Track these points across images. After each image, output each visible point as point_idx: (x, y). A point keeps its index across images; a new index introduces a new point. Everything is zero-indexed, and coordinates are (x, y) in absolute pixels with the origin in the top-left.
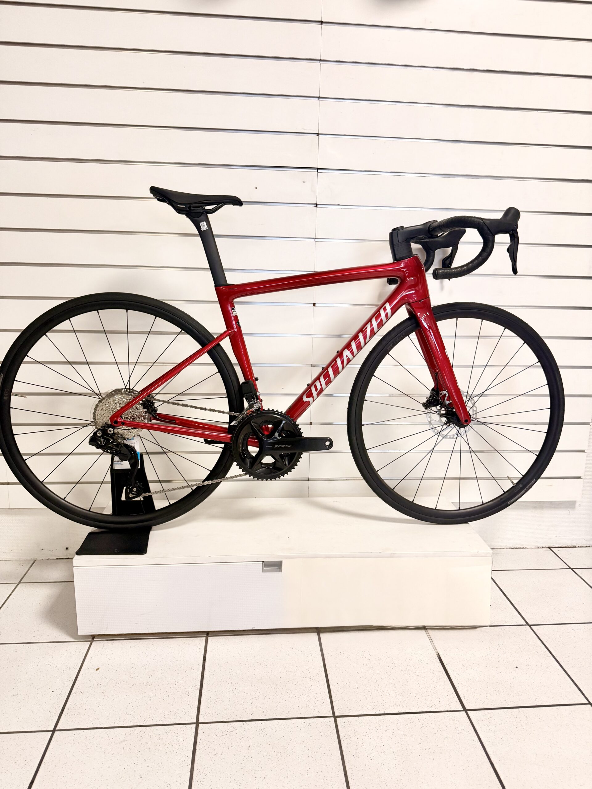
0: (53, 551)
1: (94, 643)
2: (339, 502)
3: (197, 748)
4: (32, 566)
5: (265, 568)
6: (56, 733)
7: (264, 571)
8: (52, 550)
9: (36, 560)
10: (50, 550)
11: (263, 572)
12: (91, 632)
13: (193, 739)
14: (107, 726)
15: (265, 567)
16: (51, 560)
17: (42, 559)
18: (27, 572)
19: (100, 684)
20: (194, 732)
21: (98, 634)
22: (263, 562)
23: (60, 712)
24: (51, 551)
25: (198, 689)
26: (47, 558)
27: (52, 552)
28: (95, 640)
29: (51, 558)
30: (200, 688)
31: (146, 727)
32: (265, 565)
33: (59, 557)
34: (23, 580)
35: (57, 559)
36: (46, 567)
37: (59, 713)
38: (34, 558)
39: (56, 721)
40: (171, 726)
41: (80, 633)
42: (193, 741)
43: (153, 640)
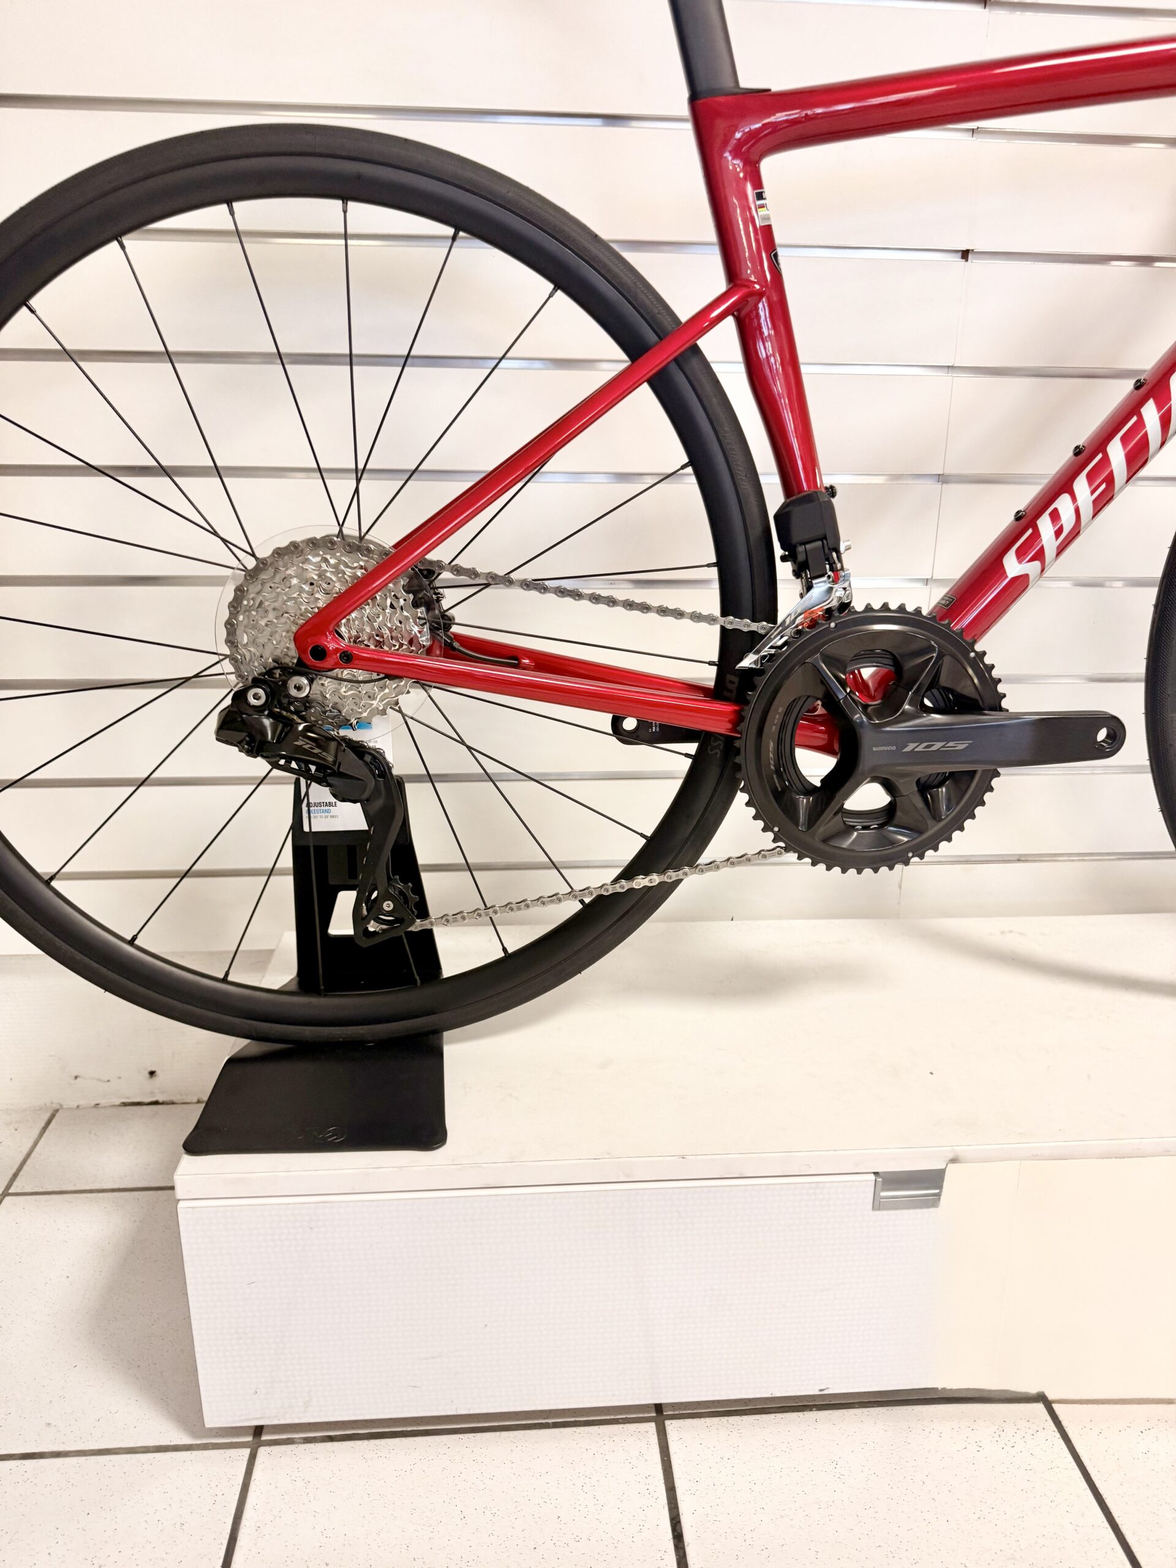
0: (109, 1081)
1: (262, 1451)
2: (1021, 934)
4: (47, 1132)
5: (883, 1194)
7: (878, 1205)
8: (106, 1079)
9: (57, 1111)
10: (99, 1080)
11: (874, 1209)
12: (254, 1419)
15: (883, 1190)
16: (105, 1107)
17: (78, 1107)
18: (28, 1155)
21: (276, 1422)
22: (876, 1173)
24: (105, 1082)
26: (94, 1103)
27: (108, 1083)
28: (264, 1438)
29: (103, 1102)
32: (884, 1182)
33: (128, 1098)
34: (15, 1184)
35: (125, 1104)
36: (90, 1132)
38: (52, 1103)
41: (210, 1422)
43: (471, 1435)
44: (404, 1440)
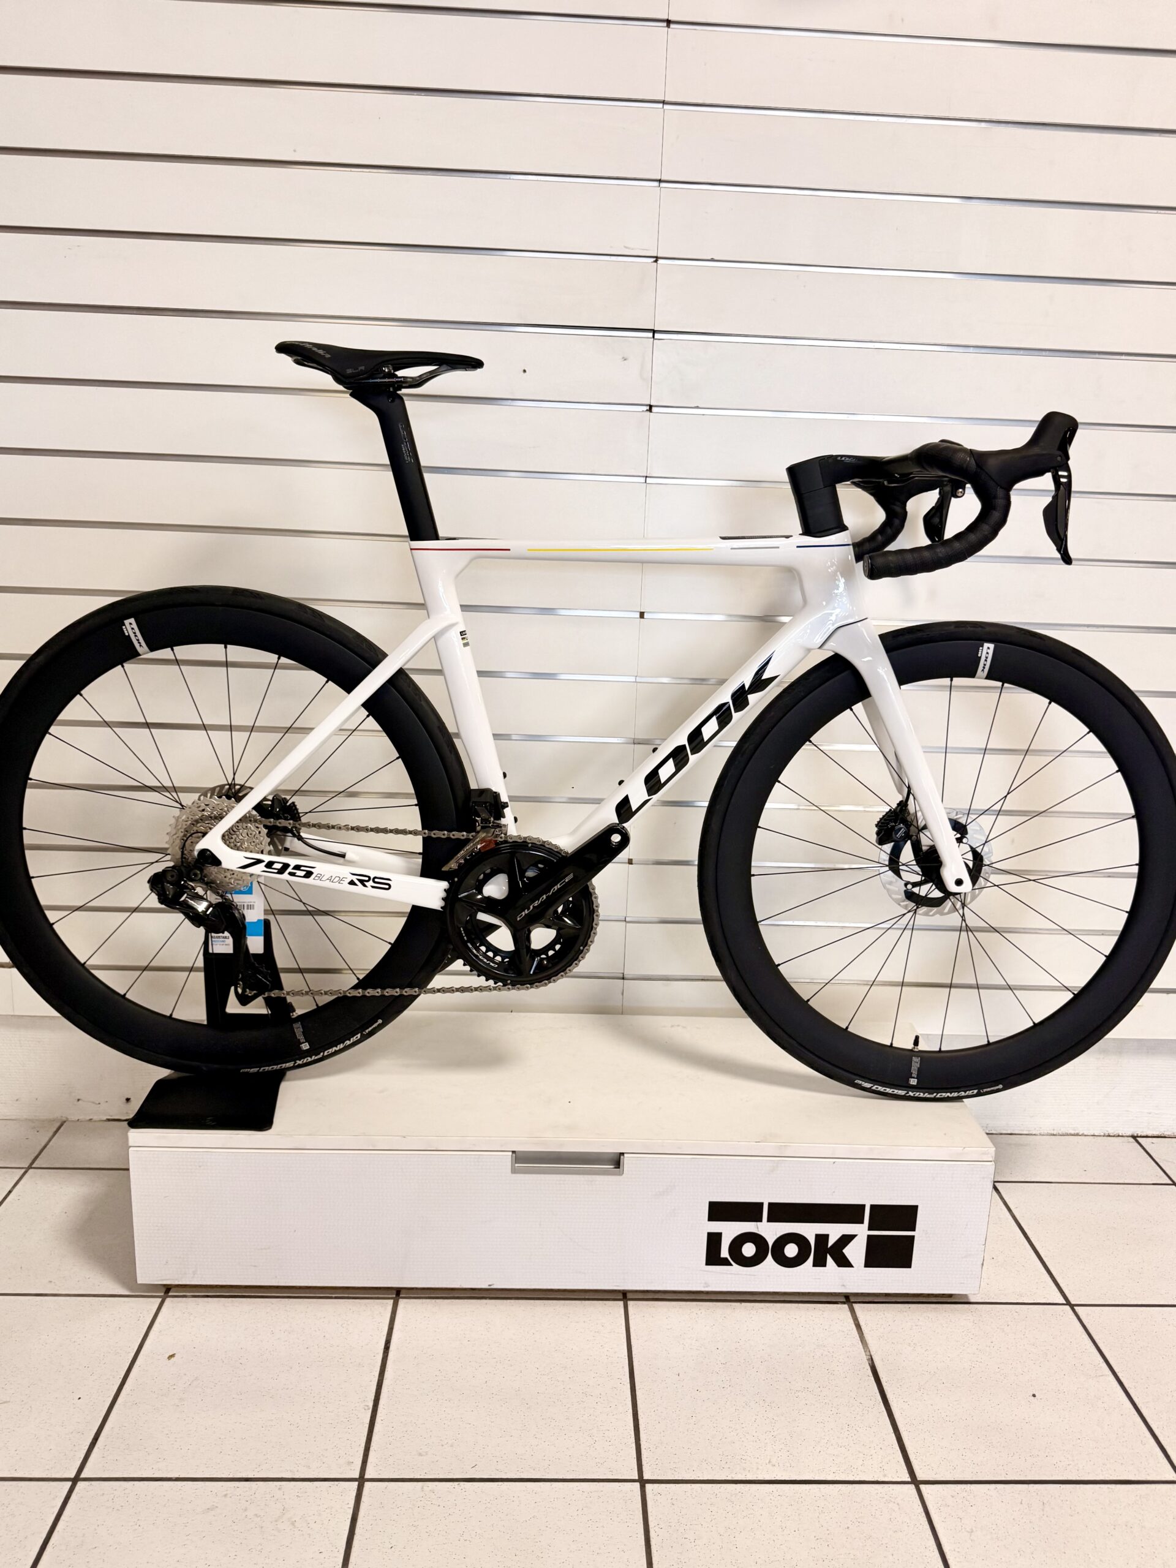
1: (168, 1301)
5: (516, 1165)
6: (80, 1485)
7: (514, 1171)
8: (99, 1102)
10: (94, 1101)
11: (512, 1173)
12: (164, 1280)
13: (351, 1510)
14: (182, 1476)
18: (46, 1146)
19: (173, 1387)
20: (354, 1500)
21: (177, 1283)
22: (513, 1152)
23: (91, 1439)
27: (101, 1105)
28: (170, 1294)
30: (373, 1405)
32: (517, 1159)
34: (37, 1161)
36: (85, 1136)
39: (81, 1459)
40: (309, 1483)
41: (142, 1279)
42: (350, 1517)
43: (287, 1300)
44: (248, 1299)
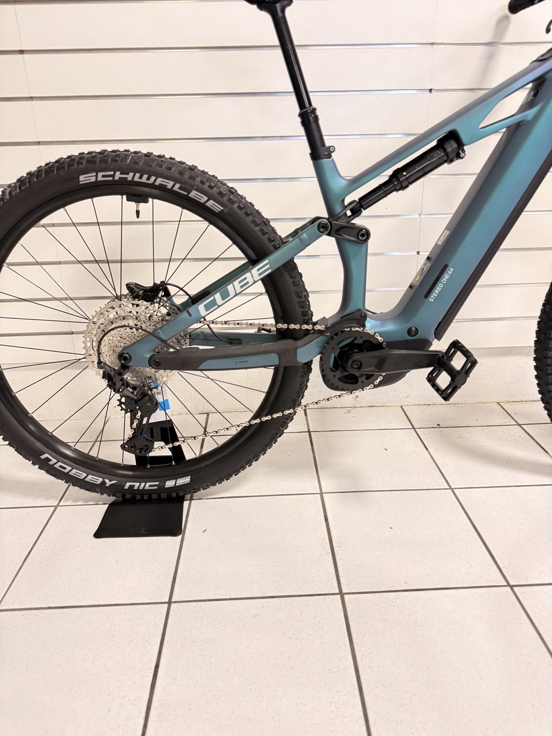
3: (351, 623)
6: (173, 605)
13: (342, 612)
14: (233, 597)
19: (212, 547)
20: (341, 605)
23: (172, 580)
25: (330, 553)
30: (331, 552)
31: (280, 598)
37: (171, 582)
39: (169, 591)
40: (310, 597)
42: (343, 615)
